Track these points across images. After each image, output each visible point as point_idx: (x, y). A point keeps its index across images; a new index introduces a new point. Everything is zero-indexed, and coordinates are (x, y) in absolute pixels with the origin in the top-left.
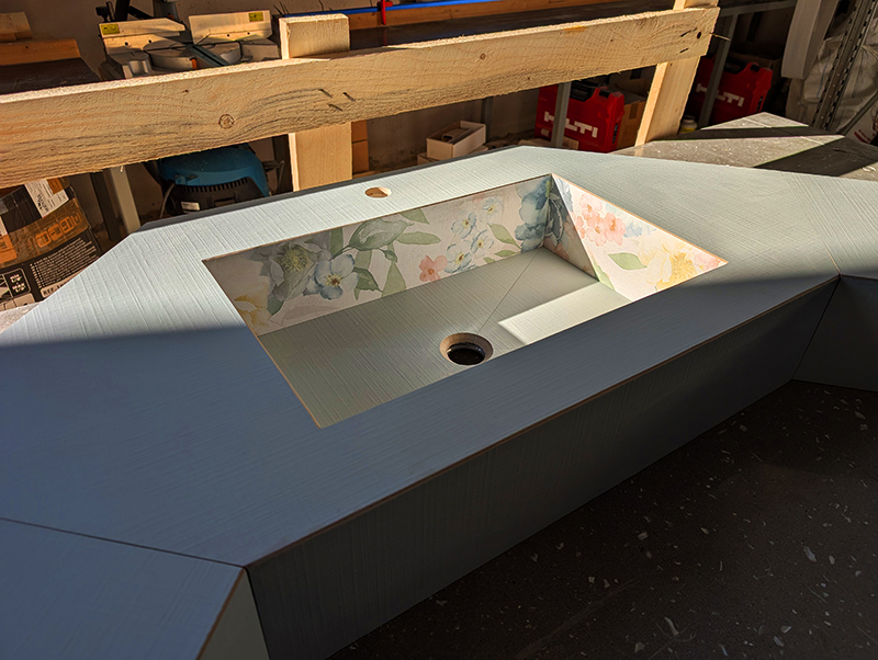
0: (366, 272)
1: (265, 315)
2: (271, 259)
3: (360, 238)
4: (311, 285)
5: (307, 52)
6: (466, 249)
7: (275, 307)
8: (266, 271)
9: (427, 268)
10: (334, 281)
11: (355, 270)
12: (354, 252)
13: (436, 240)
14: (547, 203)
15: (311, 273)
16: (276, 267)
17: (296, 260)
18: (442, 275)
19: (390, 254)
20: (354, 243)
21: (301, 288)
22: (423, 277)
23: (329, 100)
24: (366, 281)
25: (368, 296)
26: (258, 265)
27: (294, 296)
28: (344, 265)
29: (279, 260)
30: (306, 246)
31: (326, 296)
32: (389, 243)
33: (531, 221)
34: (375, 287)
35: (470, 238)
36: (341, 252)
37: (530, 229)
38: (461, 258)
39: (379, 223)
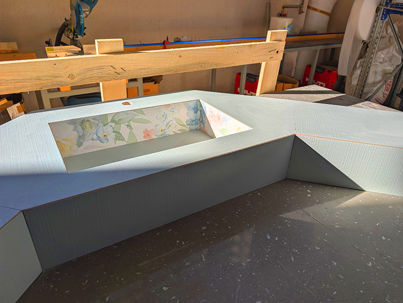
0: (119, 133)
1: (75, 147)
2: (77, 124)
3: (116, 119)
4: (95, 137)
5: (106, 52)
6: (164, 127)
7: (80, 144)
8: (75, 129)
9: (147, 133)
10: (105, 136)
11: (114, 132)
12: (113, 124)
14: (199, 111)
15: (95, 132)
16: (79, 128)
17: (88, 126)
19: (129, 126)
20: (113, 121)
21: (91, 137)
22: (145, 137)
23: (115, 70)
24: (119, 136)
25: (120, 143)
27: (88, 140)
28: (109, 130)
29: (81, 125)
31: (101, 142)
32: (129, 122)
33: (193, 118)
35: (165, 122)
36: (107, 124)
37: (193, 121)
38: (162, 131)
39: (124, 113)
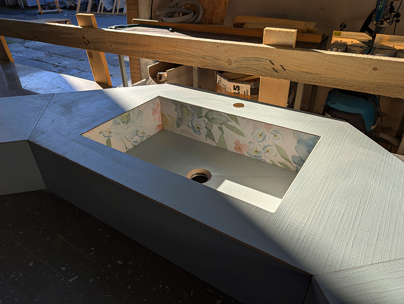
0: (210, 131)
1: (175, 126)
2: (178, 107)
4: (190, 124)
5: (272, 43)
6: (260, 149)
7: (179, 126)
8: (176, 110)
10: (198, 128)
11: (206, 127)
12: (206, 120)
13: (242, 134)
15: (190, 119)
16: (179, 111)
17: (186, 111)
18: (246, 154)
19: (220, 129)
20: (206, 116)
21: (187, 123)
22: (235, 148)
23: (273, 66)
24: (210, 135)
26: (174, 107)
27: (184, 125)
28: (202, 122)
29: (180, 109)
30: (189, 108)
31: (195, 132)
32: (221, 125)
33: (304, 157)
34: (214, 140)
35: (262, 144)
36: (201, 117)
38: (256, 152)
39: (217, 113)
